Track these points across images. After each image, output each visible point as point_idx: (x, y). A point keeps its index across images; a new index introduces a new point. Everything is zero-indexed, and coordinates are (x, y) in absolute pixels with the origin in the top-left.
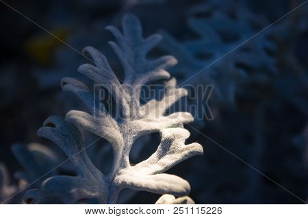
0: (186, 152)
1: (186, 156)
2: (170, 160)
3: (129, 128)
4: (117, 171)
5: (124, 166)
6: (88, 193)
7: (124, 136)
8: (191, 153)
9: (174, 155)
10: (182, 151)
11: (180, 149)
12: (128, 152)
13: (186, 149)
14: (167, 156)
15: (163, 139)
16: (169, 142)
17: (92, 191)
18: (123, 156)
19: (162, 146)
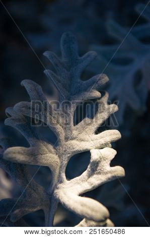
0: (109, 175)
1: (109, 179)
2: (97, 180)
3: (64, 149)
4: (56, 185)
5: (61, 182)
6: (30, 210)
7: (59, 157)
8: (113, 177)
9: (100, 176)
10: (107, 173)
11: (105, 171)
12: (64, 170)
13: (110, 172)
14: (95, 176)
15: (91, 161)
16: (96, 164)
17: (34, 207)
18: (60, 173)
19: (91, 167)
